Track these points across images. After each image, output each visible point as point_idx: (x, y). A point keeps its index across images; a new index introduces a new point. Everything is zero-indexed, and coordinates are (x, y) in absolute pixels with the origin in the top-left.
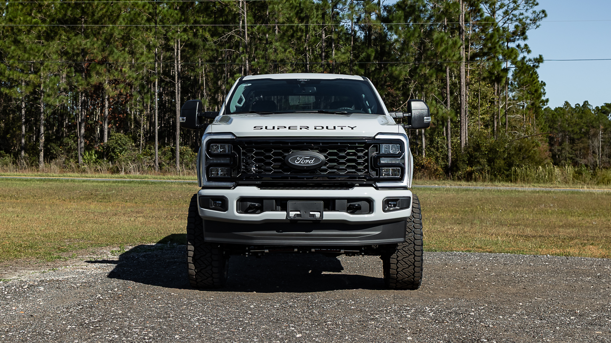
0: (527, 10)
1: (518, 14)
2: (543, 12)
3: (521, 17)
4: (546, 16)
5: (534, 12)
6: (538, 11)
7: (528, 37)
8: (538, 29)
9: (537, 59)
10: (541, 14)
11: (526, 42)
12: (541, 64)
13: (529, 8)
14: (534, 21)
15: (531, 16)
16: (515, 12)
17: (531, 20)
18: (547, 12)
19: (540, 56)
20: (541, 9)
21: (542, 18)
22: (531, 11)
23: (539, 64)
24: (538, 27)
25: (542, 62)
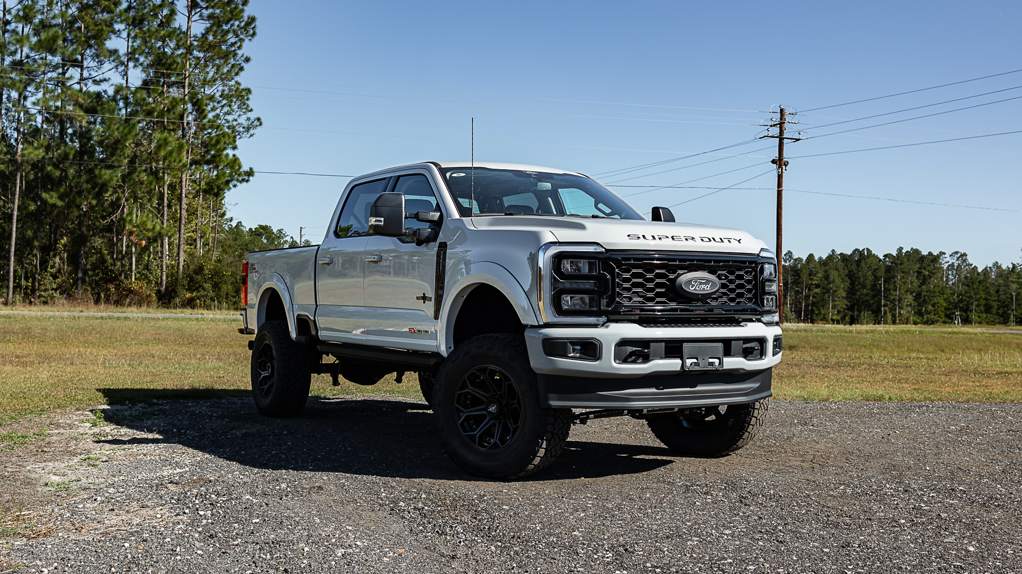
0: (239, 115)
1: (231, 120)
2: (259, 119)
3: (235, 123)
4: (261, 124)
5: (248, 119)
6: (252, 118)
7: (238, 147)
8: (251, 138)
9: (247, 172)
10: (256, 122)
11: (235, 152)
12: (251, 178)
13: (242, 113)
14: (248, 129)
15: (246, 124)
16: (228, 117)
17: (243, 128)
18: (263, 120)
19: (251, 169)
20: (256, 117)
21: (257, 126)
22: (244, 117)
23: (249, 177)
24: (251, 135)
25: (253, 176)
